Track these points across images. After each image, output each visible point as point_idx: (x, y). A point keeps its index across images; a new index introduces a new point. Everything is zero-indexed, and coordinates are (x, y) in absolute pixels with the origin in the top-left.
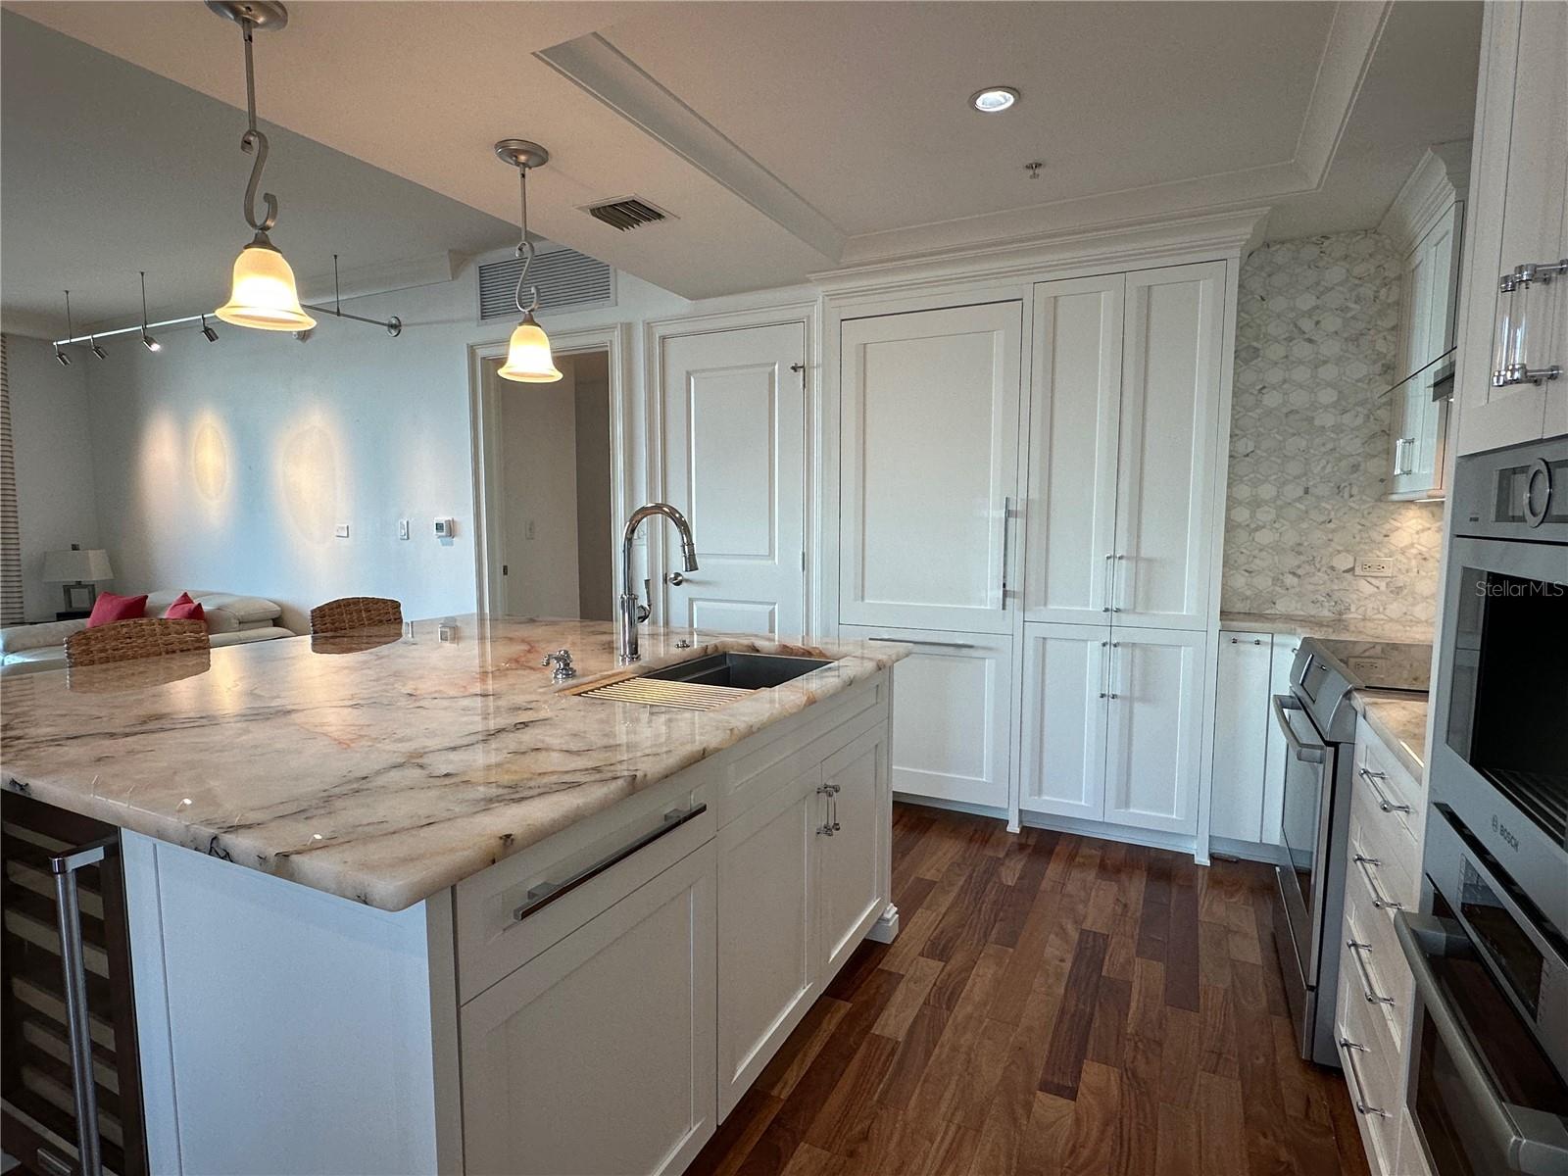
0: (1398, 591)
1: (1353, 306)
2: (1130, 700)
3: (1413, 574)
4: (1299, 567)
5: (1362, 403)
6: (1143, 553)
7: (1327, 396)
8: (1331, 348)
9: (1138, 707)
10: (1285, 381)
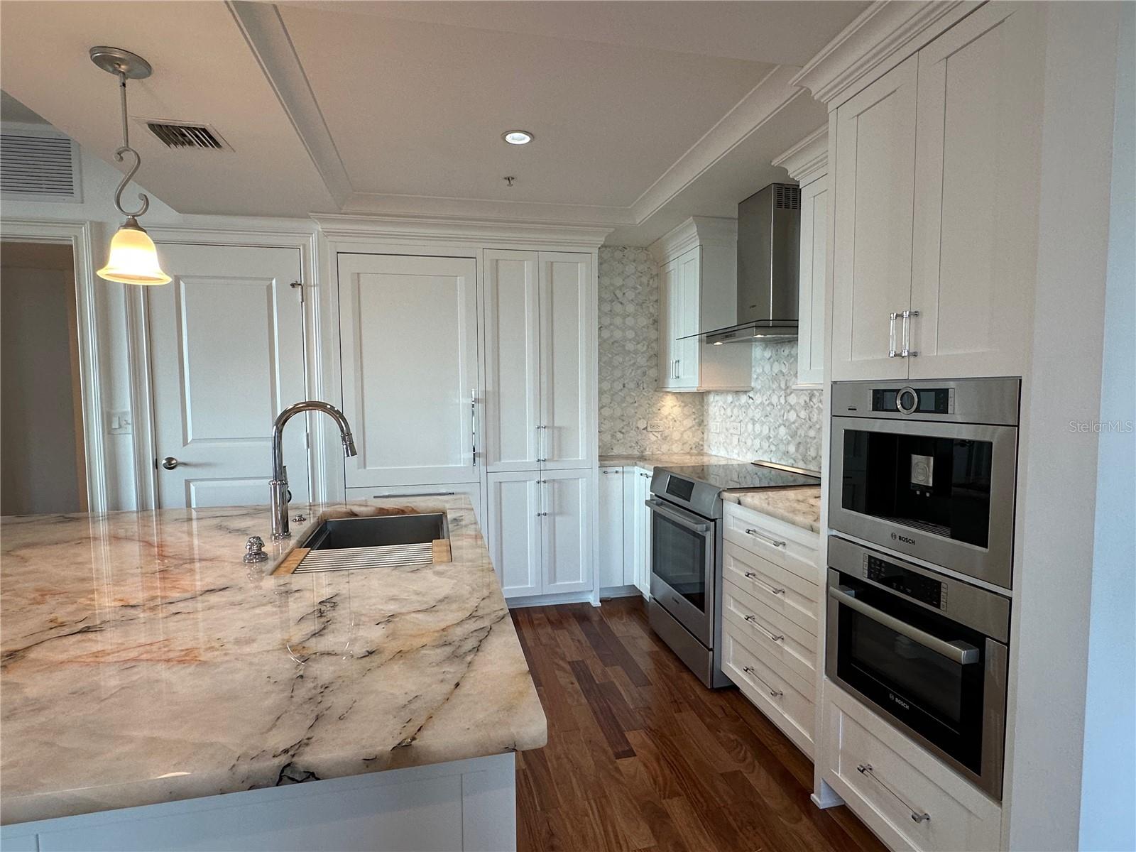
0: (665, 438)
1: (638, 286)
2: (553, 514)
3: (671, 429)
4: (623, 428)
5: (644, 339)
6: (556, 424)
7: (630, 334)
8: (631, 308)
9: (558, 519)
10: (611, 324)
